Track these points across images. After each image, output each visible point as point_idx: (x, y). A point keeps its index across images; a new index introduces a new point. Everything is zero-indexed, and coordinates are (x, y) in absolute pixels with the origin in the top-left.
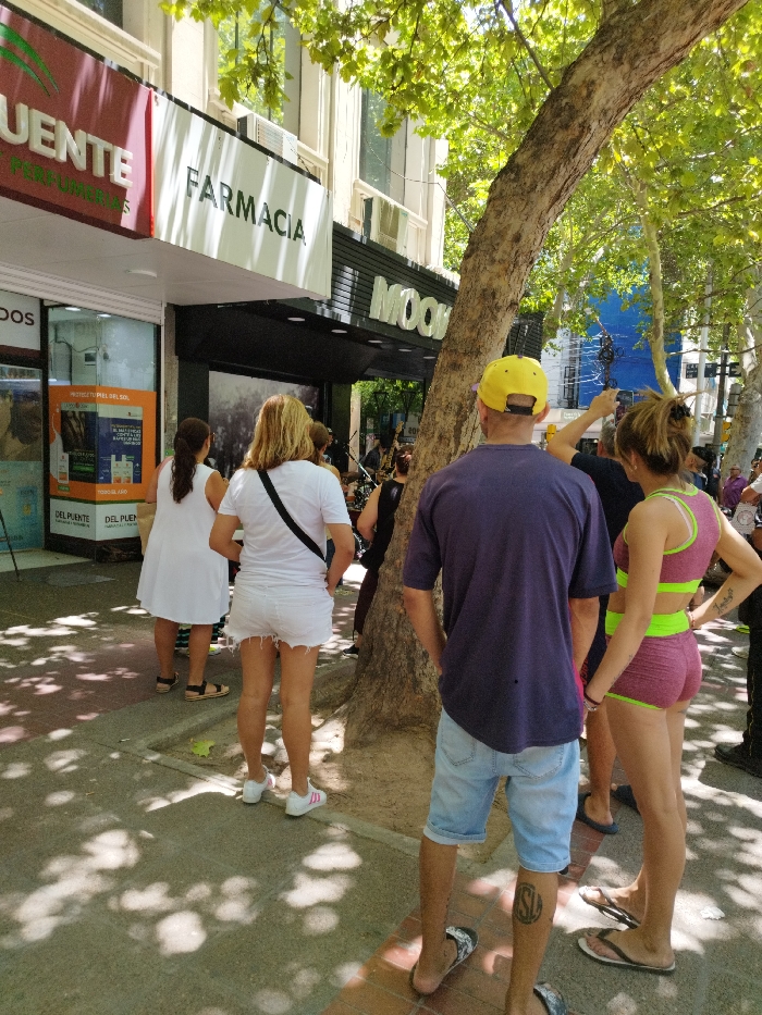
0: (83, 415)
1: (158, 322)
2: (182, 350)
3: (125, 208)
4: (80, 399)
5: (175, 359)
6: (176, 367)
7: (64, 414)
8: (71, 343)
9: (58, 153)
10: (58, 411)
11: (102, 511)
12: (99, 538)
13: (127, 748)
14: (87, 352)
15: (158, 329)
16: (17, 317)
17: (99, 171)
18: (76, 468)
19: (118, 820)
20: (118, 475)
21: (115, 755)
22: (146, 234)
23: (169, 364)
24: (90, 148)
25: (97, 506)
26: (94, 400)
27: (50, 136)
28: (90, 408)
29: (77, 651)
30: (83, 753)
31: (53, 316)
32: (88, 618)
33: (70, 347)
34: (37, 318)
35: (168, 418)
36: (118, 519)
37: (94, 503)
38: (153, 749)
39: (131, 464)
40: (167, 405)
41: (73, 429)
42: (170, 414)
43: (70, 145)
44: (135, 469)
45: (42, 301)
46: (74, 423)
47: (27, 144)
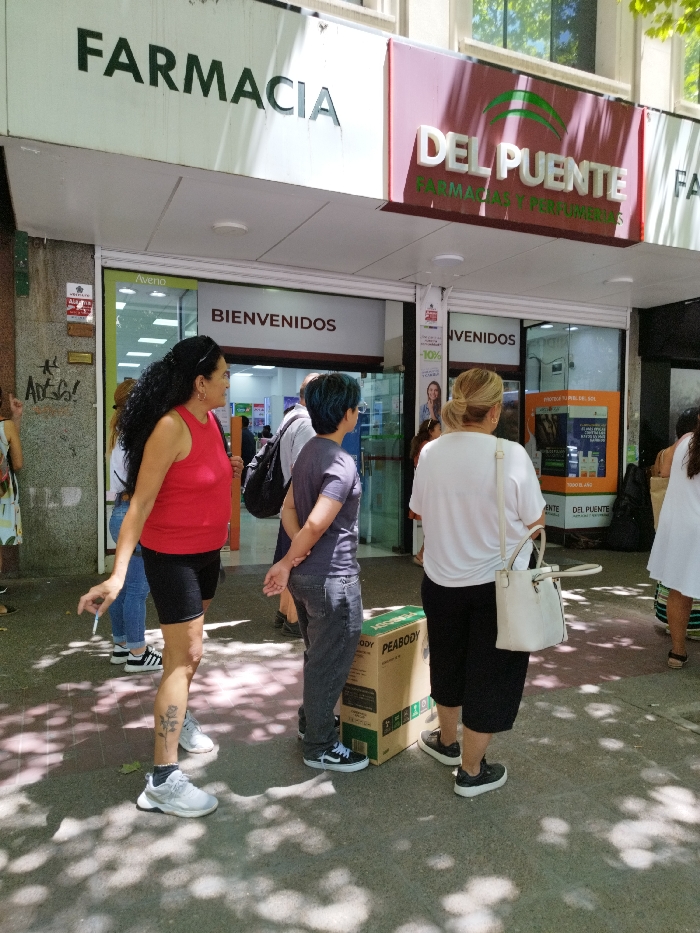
0: (555, 417)
1: (623, 326)
2: (646, 351)
3: (619, 220)
4: (553, 402)
5: (638, 360)
6: (639, 367)
7: (538, 417)
8: (541, 357)
9: (566, 185)
10: (533, 415)
11: (571, 502)
12: (568, 526)
13: (660, 713)
14: (555, 363)
15: (623, 332)
16: (503, 339)
17: (598, 192)
18: (547, 464)
19: (676, 778)
20: (584, 470)
21: (650, 718)
22: (636, 239)
23: (632, 365)
24: (592, 174)
25: (567, 497)
26: (565, 403)
27: (560, 172)
28: (562, 410)
29: (576, 620)
30: (618, 709)
31: (531, 335)
32: (576, 593)
33: (539, 361)
34: (517, 339)
35: (630, 416)
36: (584, 509)
37: (564, 494)
38: (686, 718)
39: (596, 459)
40: (630, 403)
41: (545, 429)
42: (634, 412)
43: (576, 175)
44: (600, 463)
45: (522, 321)
46: (546, 425)
47: (542, 184)
